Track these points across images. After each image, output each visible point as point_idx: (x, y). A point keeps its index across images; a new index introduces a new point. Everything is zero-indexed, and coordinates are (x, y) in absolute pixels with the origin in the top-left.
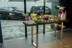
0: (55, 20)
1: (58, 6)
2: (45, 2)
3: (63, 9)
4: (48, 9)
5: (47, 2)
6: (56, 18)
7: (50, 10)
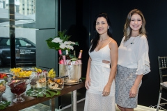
0: (50, 87)
1: (57, 40)
2: (13, 26)
3: (72, 48)
4: (27, 45)
5: (24, 27)
6: (53, 81)
7: (33, 46)
